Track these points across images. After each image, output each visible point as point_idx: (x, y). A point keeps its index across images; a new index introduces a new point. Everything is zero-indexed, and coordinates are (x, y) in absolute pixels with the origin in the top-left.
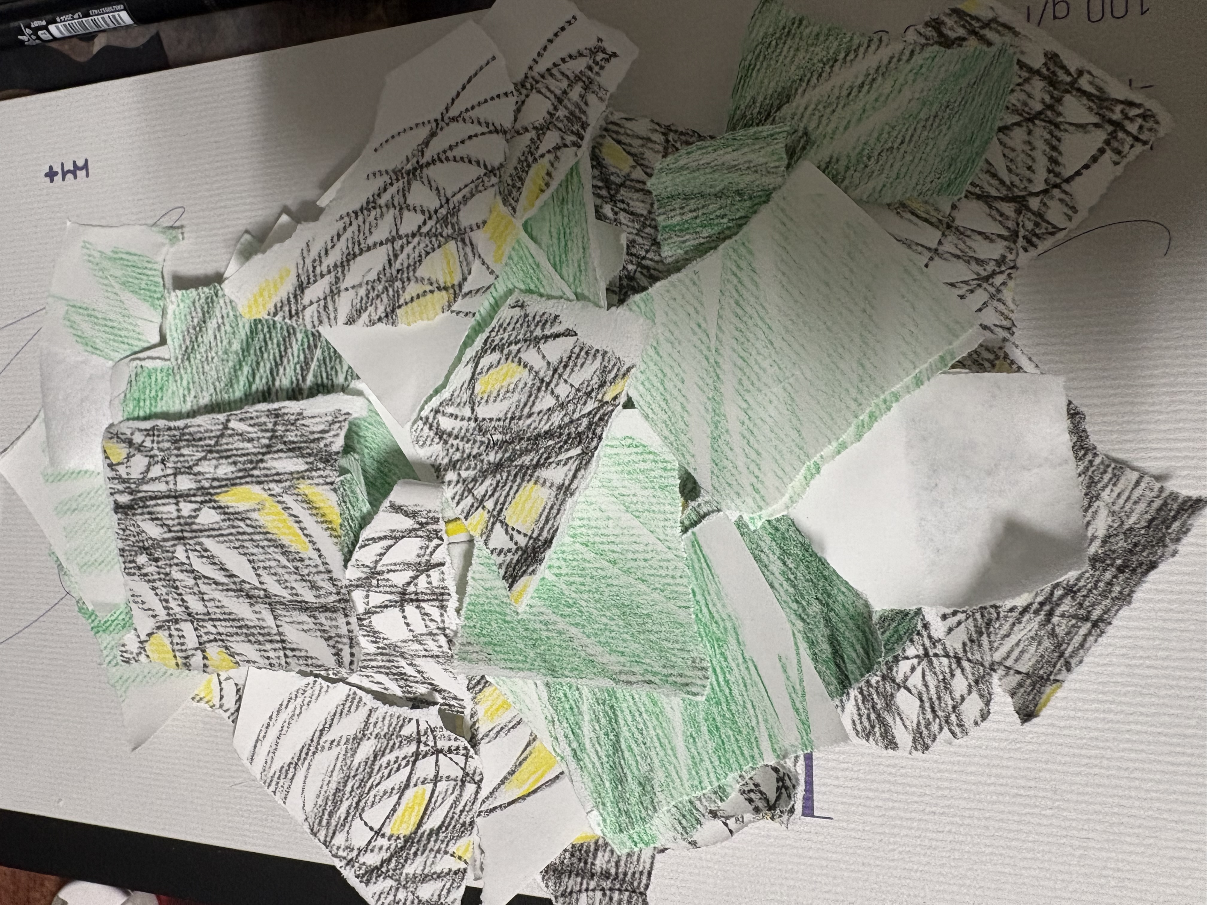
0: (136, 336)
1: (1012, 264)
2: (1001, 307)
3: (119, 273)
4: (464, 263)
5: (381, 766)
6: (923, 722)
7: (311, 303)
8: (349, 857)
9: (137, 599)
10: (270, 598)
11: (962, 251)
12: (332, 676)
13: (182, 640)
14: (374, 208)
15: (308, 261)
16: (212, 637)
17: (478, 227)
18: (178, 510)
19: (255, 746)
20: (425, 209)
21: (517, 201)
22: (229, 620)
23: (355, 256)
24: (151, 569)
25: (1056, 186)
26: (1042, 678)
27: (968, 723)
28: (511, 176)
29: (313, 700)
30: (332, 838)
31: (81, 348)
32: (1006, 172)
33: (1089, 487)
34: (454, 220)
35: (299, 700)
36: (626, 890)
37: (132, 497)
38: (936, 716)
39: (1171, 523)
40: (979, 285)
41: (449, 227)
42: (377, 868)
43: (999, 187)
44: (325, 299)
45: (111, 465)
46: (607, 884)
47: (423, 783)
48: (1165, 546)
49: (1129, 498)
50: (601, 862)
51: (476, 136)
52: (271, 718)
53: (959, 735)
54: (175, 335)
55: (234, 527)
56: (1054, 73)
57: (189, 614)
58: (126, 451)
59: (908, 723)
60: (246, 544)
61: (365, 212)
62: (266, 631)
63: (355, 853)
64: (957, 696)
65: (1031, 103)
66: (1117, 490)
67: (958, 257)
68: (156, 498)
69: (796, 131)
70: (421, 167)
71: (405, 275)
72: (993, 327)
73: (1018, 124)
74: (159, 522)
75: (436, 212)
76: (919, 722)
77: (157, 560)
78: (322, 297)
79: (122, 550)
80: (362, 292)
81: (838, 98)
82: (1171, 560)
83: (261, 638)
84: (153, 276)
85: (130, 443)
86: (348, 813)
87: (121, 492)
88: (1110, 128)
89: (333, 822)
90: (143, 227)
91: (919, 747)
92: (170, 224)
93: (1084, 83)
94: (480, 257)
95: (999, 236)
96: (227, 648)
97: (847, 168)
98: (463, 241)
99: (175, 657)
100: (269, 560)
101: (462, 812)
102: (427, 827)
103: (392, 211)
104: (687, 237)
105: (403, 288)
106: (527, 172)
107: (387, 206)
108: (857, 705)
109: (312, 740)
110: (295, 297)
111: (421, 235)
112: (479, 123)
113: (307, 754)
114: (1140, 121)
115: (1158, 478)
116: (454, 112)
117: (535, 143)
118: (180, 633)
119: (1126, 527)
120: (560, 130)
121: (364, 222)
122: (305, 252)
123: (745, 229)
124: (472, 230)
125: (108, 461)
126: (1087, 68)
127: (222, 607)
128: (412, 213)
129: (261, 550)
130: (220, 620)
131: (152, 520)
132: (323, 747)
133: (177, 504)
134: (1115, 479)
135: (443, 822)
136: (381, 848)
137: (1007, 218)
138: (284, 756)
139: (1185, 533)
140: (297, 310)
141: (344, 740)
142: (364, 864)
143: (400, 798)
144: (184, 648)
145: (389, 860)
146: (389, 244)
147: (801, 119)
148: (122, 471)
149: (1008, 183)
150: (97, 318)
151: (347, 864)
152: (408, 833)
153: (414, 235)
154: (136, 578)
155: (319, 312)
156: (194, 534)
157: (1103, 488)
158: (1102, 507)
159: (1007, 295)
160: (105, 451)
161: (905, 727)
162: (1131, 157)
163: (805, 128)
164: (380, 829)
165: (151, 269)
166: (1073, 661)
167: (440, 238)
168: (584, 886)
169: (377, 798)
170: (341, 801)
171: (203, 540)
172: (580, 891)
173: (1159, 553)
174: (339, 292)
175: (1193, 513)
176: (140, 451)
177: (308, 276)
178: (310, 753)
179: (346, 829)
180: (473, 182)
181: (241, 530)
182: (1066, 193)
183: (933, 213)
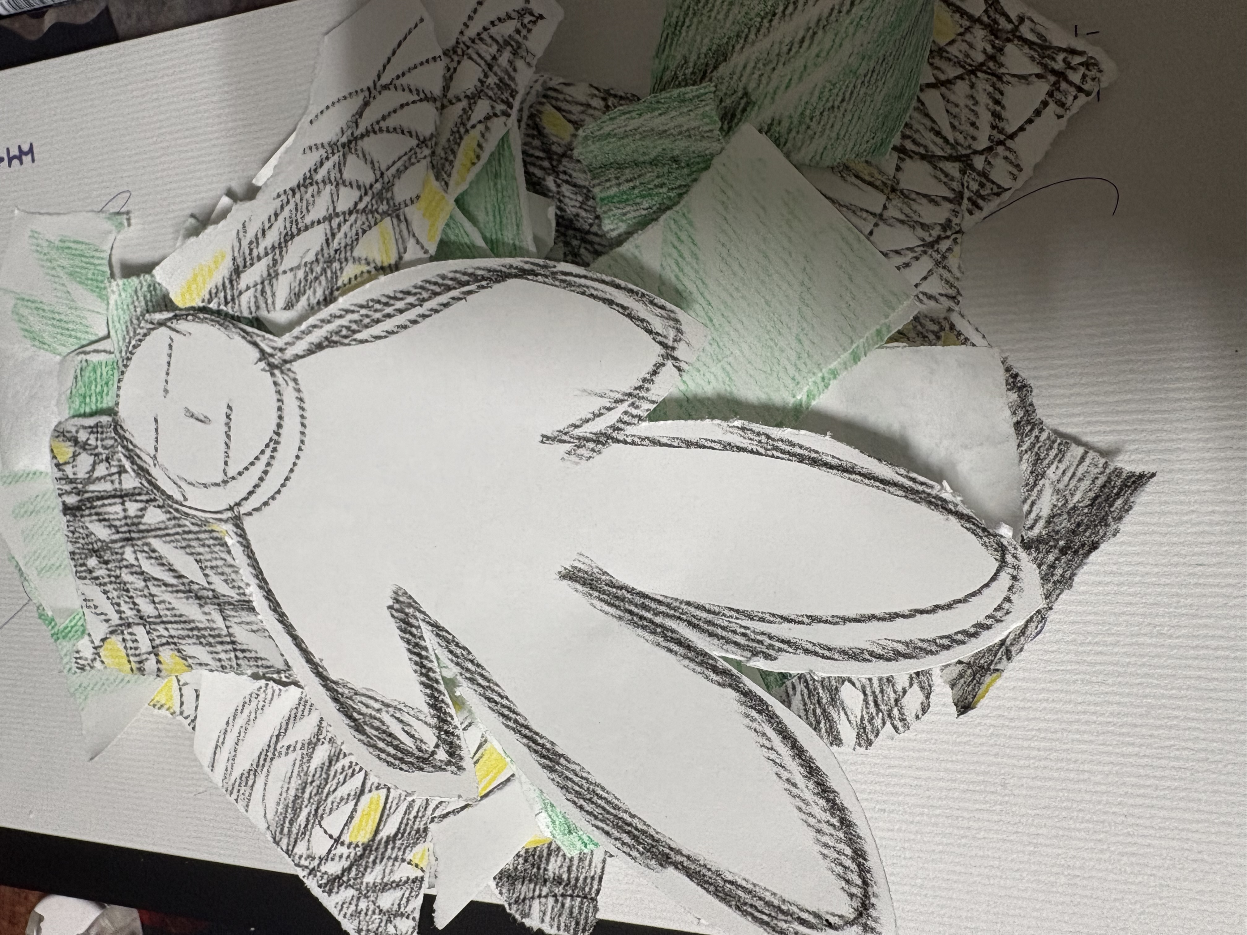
0: (82, 328)
1: (958, 229)
2: (946, 275)
3: (65, 263)
4: (400, 241)
5: (336, 772)
6: (866, 717)
7: (248, 288)
8: (311, 867)
9: (89, 604)
10: (218, 598)
11: (907, 216)
12: (284, 679)
13: (135, 645)
14: (311, 184)
15: (245, 243)
16: (164, 640)
17: (412, 202)
18: (125, 510)
19: (215, 753)
20: (361, 183)
21: (449, 175)
22: (180, 622)
23: (293, 237)
24: (101, 572)
25: (1001, 143)
26: (982, 667)
27: (910, 717)
28: (444, 149)
29: (267, 705)
30: (294, 847)
31: (28, 343)
32: (950, 130)
33: (1034, 465)
34: (389, 195)
35: (254, 703)
36: (578, 896)
37: (79, 498)
38: (879, 710)
39: (1114, 500)
40: (925, 252)
41: (385, 202)
42: (339, 877)
43: (944, 145)
44: (262, 283)
45: (58, 465)
46: (559, 890)
47: (377, 788)
48: (1106, 525)
49: (1074, 474)
50: (553, 867)
51: (407, 104)
52: (228, 723)
53: (901, 729)
54: (118, 325)
55: (180, 526)
56: (995, 21)
57: (141, 618)
58: (72, 449)
59: (852, 718)
60: (193, 543)
61: (302, 189)
62: (217, 632)
63: (316, 862)
64: (899, 688)
65: (972, 53)
66: (1062, 467)
67: (902, 222)
68: (102, 498)
69: (735, 92)
70: (356, 139)
71: (343, 255)
72: (938, 297)
73: (961, 77)
74: (106, 523)
75: (371, 186)
76: (862, 717)
77: (106, 562)
78: (259, 281)
79: (73, 553)
80: (300, 274)
81: (778, 55)
82: (1113, 540)
83: (211, 640)
84: (100, 265)
85: (75, 441)
86: (308, 820)
87: (69, 493)
88: (1052, 79)
89: (294, 830)
90: (90, 214)
91: (862, 742)
92: (117, 210)
93: (1025, 31)
94: (414, 235)
95: (945, 198)
96: (179, 651)
97: (790, 131)
98: (398, 217)
99: (129, 661)
100: (216, 559)
101: (415, 817)
102: (384, 834)
103: (328, 187)
104: (628, 208)
105: (341, 269)
106: (459, 145)
107: (323, 181)
108: (803, 700)
109: (269, 746)
110: (231, 281)
111: (357, 212)
112: (411, 91)
113: (265, 760)
114: (1082, 70)
115: (1103, 453)
116: (385, 80)
117: (467, 113)
118: (134, 637)
119: (1071, 505)
120: (490, 98)
121: (301, 200)
122: (241, 234)
123: (686, 198)
124: (406, 206)
125: (55, 461)
126: (1029, 14)
127: (173, 609)
128: (348, 189)
129: (207, 549)
130: (171, 622)
131: (100, 521)
132: (280, 753)
133: (123, 504)
134: (1061, 455)
135: (399, 829)
136: (341, 857)
137: (952, 179)
138: (243, 764)
139: (1127, 511)
140: (233, 296)
141: (299, 746)
142: (326, 873)
143: (356, 805)
144: (137, 652)
145: (349, 869)
146: (327, 223)
147: (740, 79)
148: (69, 470)
149: (952, 141)
150: (44, 310)
151: (310, 874)
152: (366, 840)
153: (351, 213)
154: (87, 581)
155: (256, 297)
156: (141, 535)
157: (1049, 466)
158: (1047, 485)
159: (953, 261)
160: (52, 451)
161: (850, 722)
162: (1074, 110)
163: (745, 88)
164: (339, 837)
165: (98, 258)
166: (1014, 649)
167: (376, 215)
168: (537, 893)
169: (335, 804)
170: (301, 808)
171: (152, 541)
172: (533, 898)
173: (1101, 533)
174: (277, 275)
175: (1135, 489)
176: (85, 449)
177: (245, 259)
178: (268, 760)
179: (307, 837)
180: (406, 154)
181: (186, 529)
182: (1009, 149)
183: (877, 175)
